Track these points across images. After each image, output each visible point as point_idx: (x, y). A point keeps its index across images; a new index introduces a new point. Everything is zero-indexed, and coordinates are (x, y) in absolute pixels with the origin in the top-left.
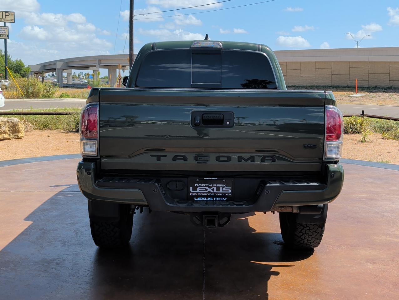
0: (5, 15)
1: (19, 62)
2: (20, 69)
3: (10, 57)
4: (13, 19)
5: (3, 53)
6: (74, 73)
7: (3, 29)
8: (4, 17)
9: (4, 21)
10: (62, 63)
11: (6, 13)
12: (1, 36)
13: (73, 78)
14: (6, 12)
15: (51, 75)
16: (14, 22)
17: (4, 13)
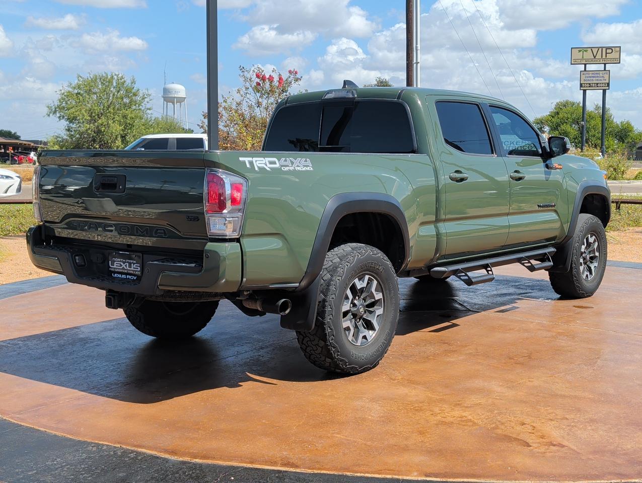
0: (606, 53)
1: (626, 124)
2: (626, 136)
4: (618, 57)
7: (601, 75)
8: (604, 56)
9: (603, 62)
11: (607, 50)
12: (599, 85)
14: (607, 48)
16: (619, 63)
17: (604, 49)
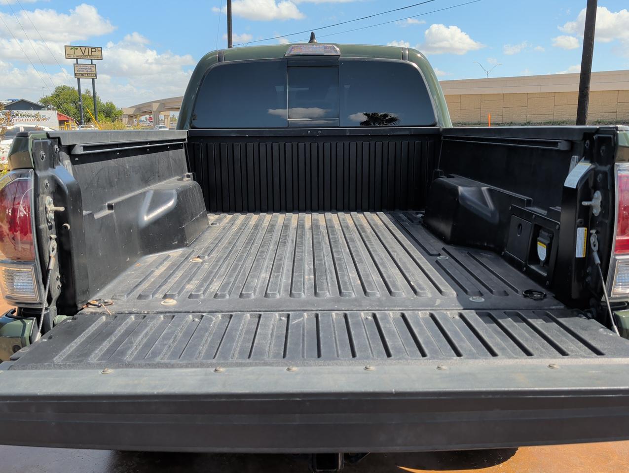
0: (92, 52)
1: (110, 104)
2: (112, 113)
3: (100, 99)
4: (101, 55)
5: (92, 95)
6: (174, 115)
7: (90, 68)
8: (90, 53)
9: (90, 58)
10: (158, 104)
12: (89, 75)
13: (171, 121)
14: (92, 48)
15: (148, 118)
16: (102, 59)
17: (90, 49)
